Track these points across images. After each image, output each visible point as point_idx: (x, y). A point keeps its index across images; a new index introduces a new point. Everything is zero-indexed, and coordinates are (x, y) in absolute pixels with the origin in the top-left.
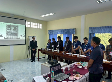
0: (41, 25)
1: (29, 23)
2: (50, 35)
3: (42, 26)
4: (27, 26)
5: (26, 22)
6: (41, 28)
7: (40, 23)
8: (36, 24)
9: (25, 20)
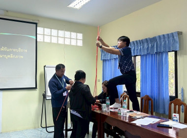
0: (80, 36)
1: (47, 31)
2: (104, 61)
3: (84, 40)
4: (40, 38)
5: (40, 30)
6: (80, 43)
7: (77, 32)
8: (67, 34)
9: (36, 24)
